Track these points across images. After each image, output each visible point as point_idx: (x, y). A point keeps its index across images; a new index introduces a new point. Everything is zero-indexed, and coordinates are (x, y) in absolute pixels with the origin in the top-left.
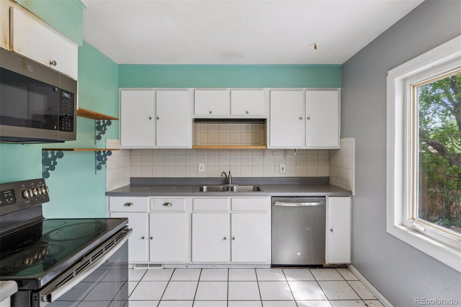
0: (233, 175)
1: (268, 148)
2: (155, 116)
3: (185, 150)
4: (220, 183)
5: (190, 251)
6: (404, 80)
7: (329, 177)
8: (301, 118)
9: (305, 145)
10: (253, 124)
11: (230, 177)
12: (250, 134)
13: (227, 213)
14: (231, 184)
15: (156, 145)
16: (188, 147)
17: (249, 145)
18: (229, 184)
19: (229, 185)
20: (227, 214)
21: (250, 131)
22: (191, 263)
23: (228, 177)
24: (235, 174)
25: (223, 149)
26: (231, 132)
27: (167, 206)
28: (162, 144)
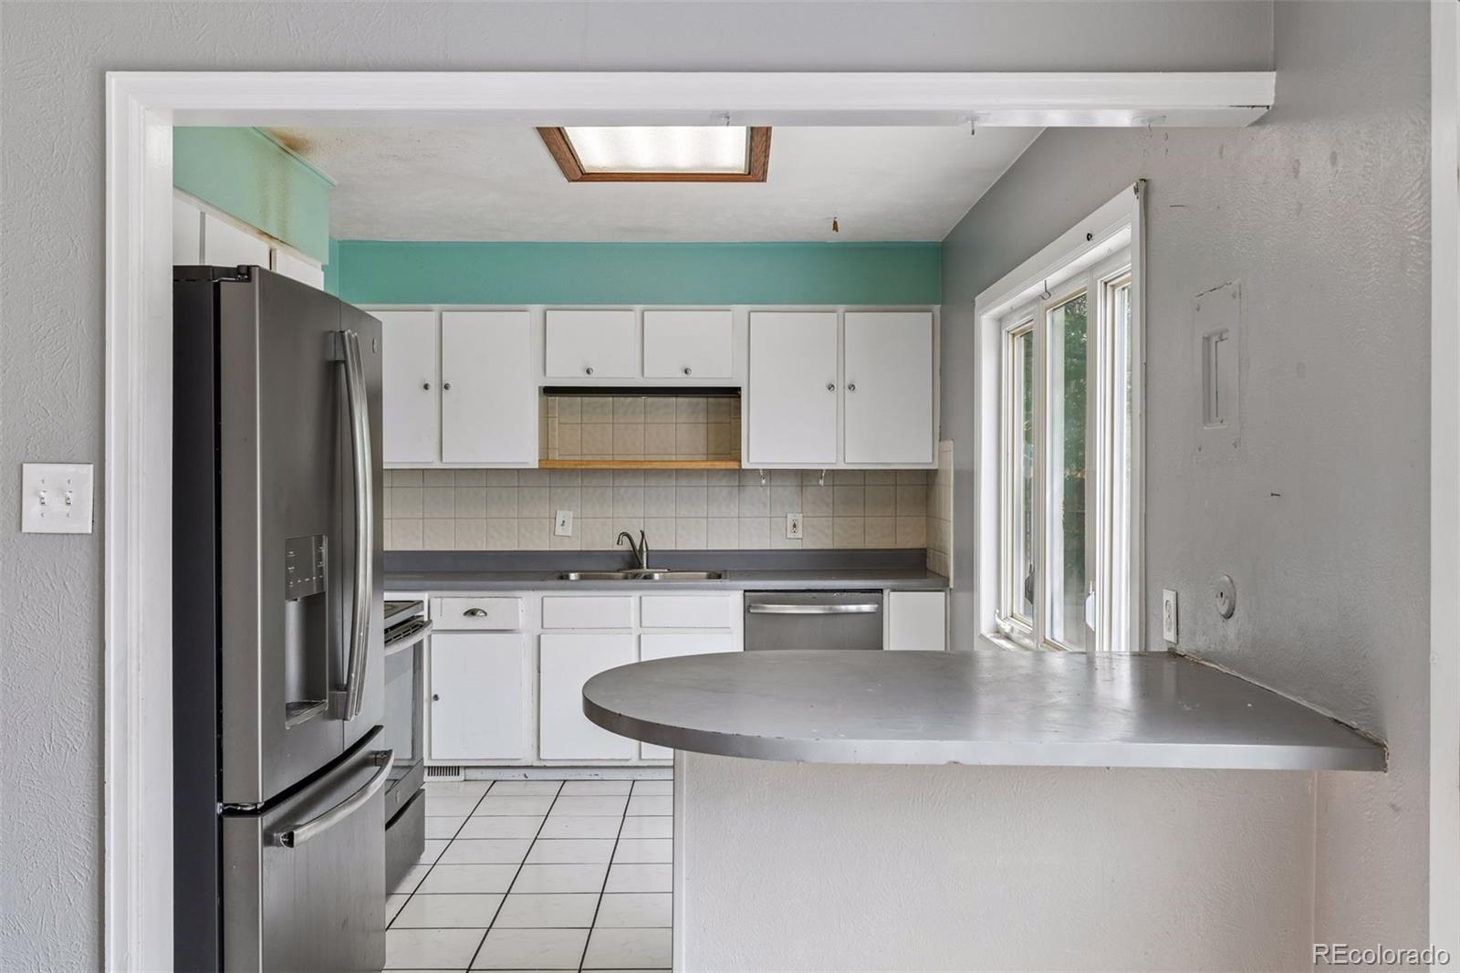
0: (654, 544)
1: (743, 467)
2: (438, 382)
3: (516, 473)
4: (617, 565)
5: (536, 731)
6: (1000, 320)
7: (926, 549)
8: (831, 387)
9: (844, 460)
10: (711, 400)
11: (645, 549)
12: (702, 428)
13: (631, 634)
14: (648, 568)
15: (441, 459)
16: (528, 463)
17: (697, 457)
18: (642, 568)
19: (642, 570)
20: (629, 636)
21: (702, 418)
22: (536, 763)
23: (638, 548)
24: (659, 541)
25: (626, 471)
26: (649, 420)
27: (475, 618)
28: (457, 457)
